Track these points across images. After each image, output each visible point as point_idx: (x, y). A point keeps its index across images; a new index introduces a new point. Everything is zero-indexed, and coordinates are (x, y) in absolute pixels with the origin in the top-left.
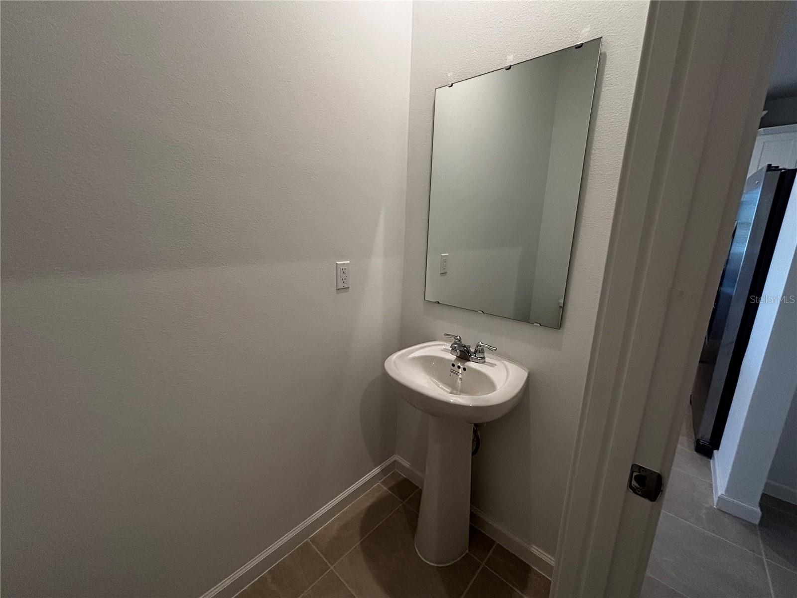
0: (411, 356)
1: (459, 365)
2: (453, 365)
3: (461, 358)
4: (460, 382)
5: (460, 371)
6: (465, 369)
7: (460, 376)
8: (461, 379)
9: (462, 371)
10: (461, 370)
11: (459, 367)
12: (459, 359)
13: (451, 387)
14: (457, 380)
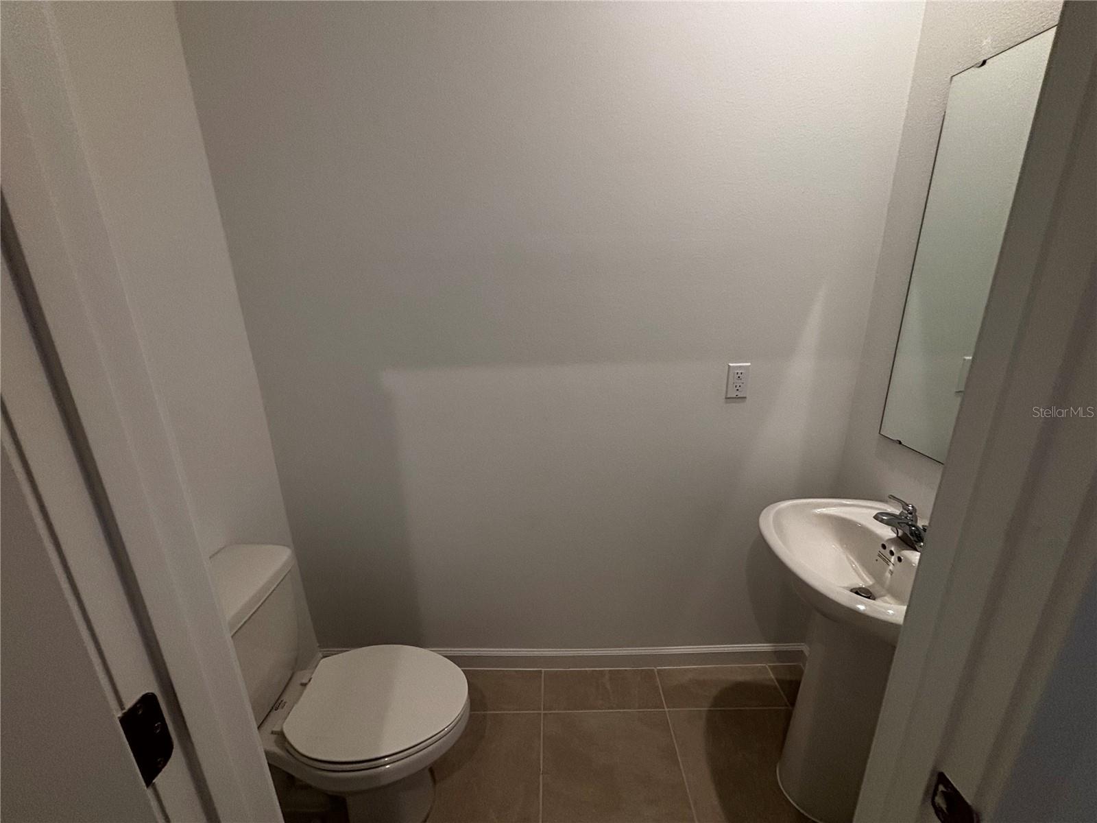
0: (818, 511)
1: (893, 549)
2: (884, 547)
3: (902, 540)
4: (889, 576)
5: (893, 559)
6: (900, 559)
7: (891, 567)
8: (891, 572)
9: (895, 561)
10: (895, 559)
11: (892, 553)
12: (900, 540)
13: (875, 578)
14: (886, 572)
